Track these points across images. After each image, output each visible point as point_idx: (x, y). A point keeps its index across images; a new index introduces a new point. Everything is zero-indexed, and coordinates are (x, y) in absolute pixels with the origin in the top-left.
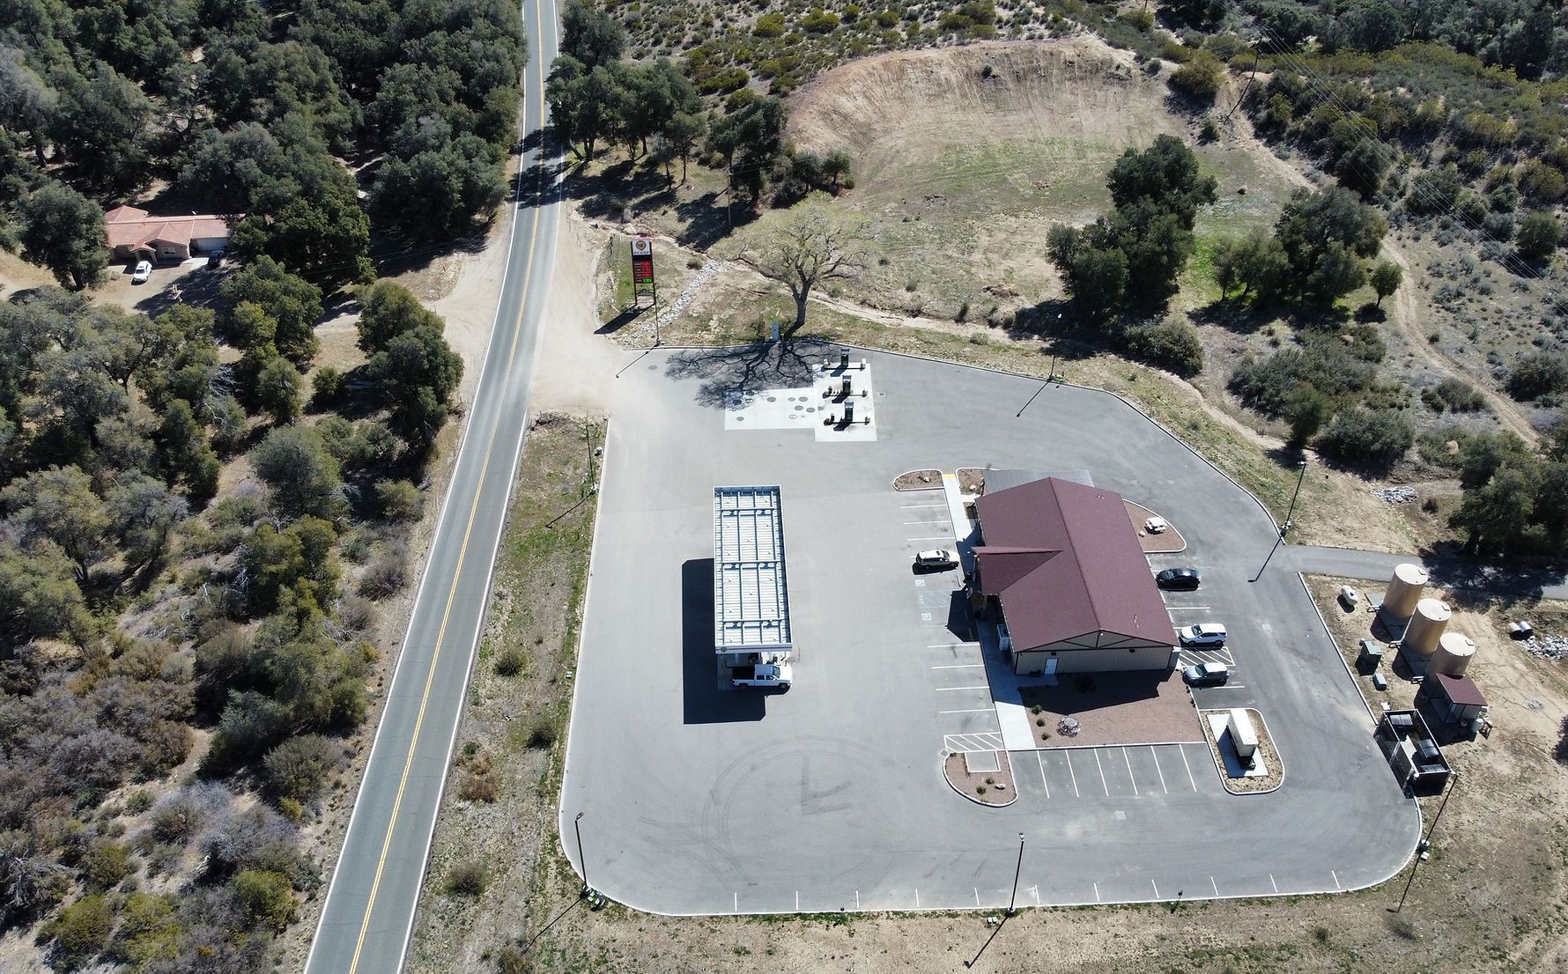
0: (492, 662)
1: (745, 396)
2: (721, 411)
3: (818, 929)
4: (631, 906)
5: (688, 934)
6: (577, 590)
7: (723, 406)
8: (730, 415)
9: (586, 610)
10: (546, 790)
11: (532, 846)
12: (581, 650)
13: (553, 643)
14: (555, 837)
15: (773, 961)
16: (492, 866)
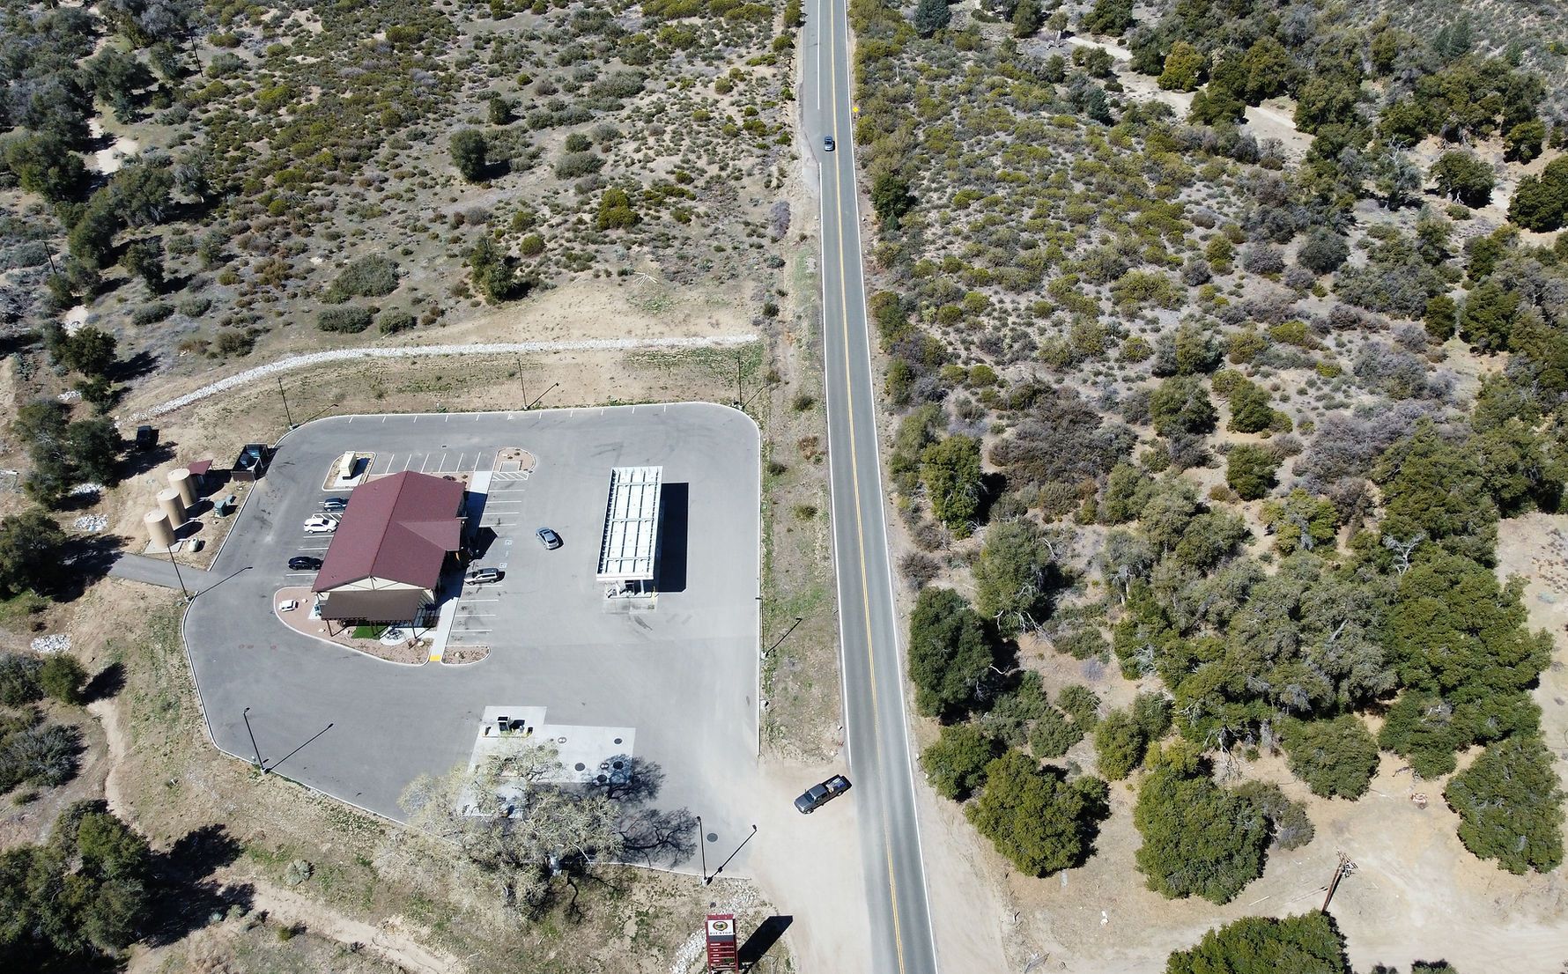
0: (820, 513)
1: (608, 775)
2: (638, 756)
3: (625, 399)
4: (718, 405)
5: (689, 393)
6: (768, 566)
7: (635, 762)
8: (628, 751)
9: (760, 551)
10: (769, 445)
11: (774, 422)
12: (759, 524)
13: (779, 529)
14: (762, 428)
15: (649, 385)
16: (793, 415)
